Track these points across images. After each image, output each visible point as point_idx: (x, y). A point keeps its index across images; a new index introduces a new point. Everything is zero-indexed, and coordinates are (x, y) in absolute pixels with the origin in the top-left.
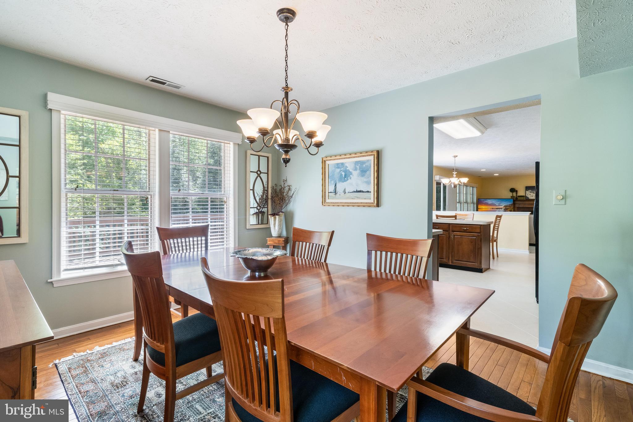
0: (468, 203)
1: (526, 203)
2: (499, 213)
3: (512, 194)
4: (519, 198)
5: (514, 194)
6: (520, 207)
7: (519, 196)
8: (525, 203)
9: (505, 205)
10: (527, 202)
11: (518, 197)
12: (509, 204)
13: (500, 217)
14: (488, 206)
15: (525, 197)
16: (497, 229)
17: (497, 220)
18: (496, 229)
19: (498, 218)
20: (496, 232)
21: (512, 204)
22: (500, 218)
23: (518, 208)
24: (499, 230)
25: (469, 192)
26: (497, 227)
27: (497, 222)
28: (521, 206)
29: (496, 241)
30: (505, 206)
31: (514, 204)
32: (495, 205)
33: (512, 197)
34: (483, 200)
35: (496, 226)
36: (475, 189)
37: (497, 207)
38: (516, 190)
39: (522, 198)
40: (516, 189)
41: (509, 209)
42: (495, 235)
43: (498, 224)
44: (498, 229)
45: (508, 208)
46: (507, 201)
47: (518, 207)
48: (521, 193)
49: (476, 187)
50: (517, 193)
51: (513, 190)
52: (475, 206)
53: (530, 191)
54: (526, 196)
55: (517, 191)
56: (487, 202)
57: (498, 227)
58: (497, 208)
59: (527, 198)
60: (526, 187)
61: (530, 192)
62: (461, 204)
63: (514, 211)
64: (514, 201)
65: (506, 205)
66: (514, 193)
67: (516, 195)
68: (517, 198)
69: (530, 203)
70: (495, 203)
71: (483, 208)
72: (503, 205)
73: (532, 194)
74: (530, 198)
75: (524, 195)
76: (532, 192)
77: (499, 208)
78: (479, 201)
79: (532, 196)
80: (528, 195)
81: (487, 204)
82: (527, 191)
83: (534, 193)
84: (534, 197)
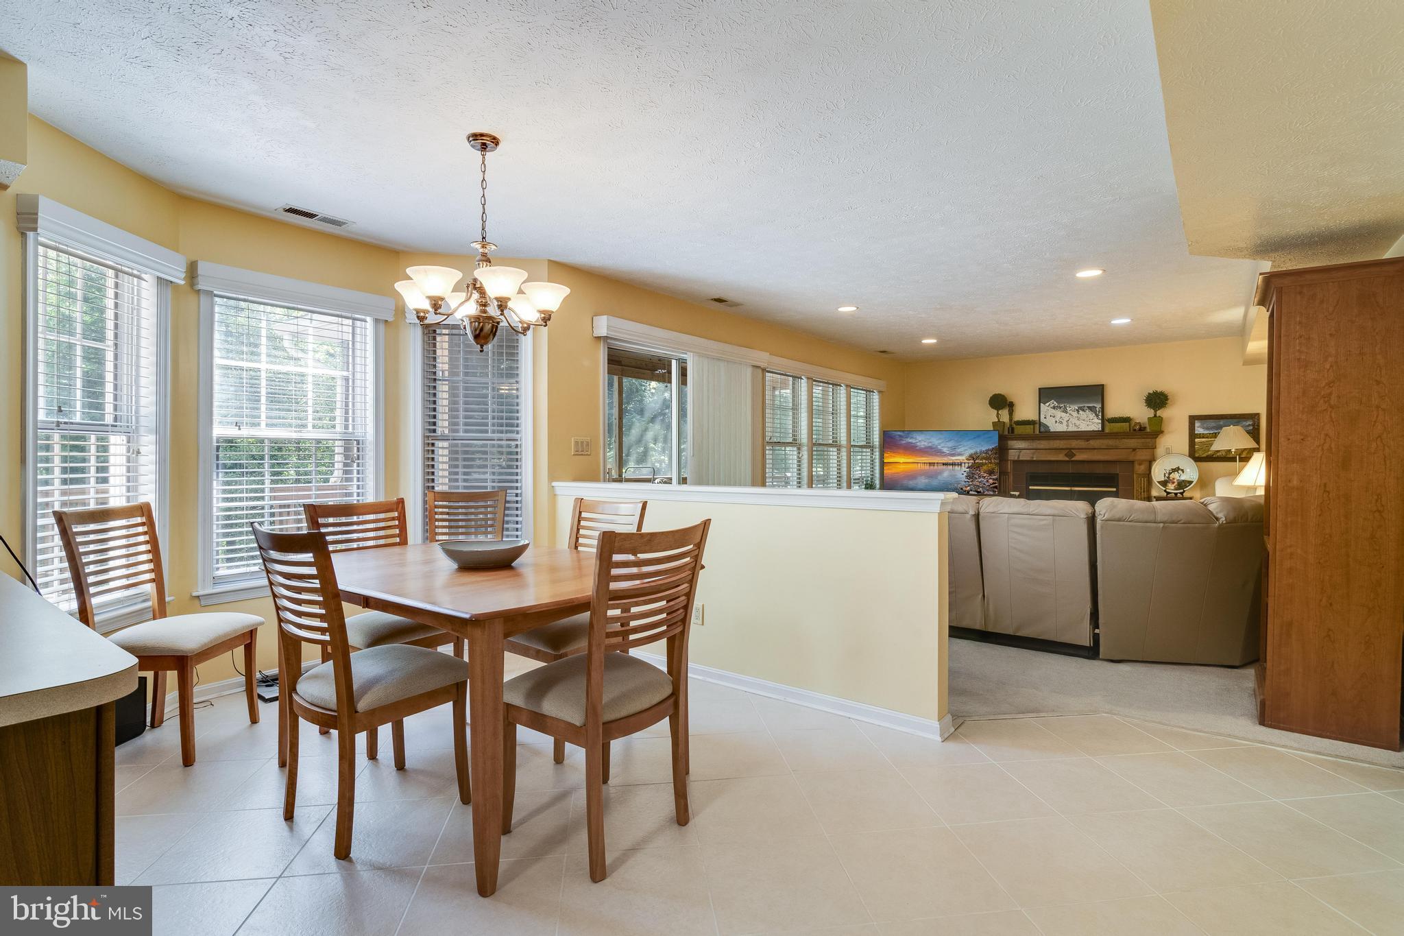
1: (1042, 446)
3: (998, 413)
4: (1019, 430)
5: (1005, 416)
7: (1018, 423)
8: (1038, 447)
9: (972, 451)
10: (1043, 444)
11: (1014, 425)
12: (986, 449)
14: (916, 456)
15: (1037, 426)
21: (994, 449)
23: (1014, 462)
25: (843, 411)
28: (1026, 456)
30: (971, 457)
31: (1001, 449)
32: (939, 453)
33: (997, 425)
34: (900, 436)
36: (876, 397)
37: (945, 460)
38: (1009, 400)
39: (1028, 430)
40: (1011, 398)
41: (985, 467)
45: (983, 464)
46: (978, 436)
47: (1016, 459)
48: (1026, 410)
49: (880, 392)
50: (1011, 413)
51: (999, 402)
52: (877, 458)
53: (1053, 403)
54: (1040, 423)
55: (1011, 406)
56: (913, 442)
58: (943, 464)
59: (1042, 429)
60: (1040, 389)
61: (1054, 408)
64: (1003, 439)
65: (976, 453)
66: (1002, 412)
67: (1011, 420)
68: (1012, 430)
69: (1051, 447)
70: (939, 444)
71: (901, 462)
72: (965, 451)
73: (1059, 414)
74: (1055, 427)
75: (1035, 418)
76: (1060, 408)
77: (953, 464)
78: (889, 442)
79: (1061, 423)
80: (1048, 417)
81: (911, 449)
82: (1042, 404)
83: (1067, 412)
84: (1065, 423)
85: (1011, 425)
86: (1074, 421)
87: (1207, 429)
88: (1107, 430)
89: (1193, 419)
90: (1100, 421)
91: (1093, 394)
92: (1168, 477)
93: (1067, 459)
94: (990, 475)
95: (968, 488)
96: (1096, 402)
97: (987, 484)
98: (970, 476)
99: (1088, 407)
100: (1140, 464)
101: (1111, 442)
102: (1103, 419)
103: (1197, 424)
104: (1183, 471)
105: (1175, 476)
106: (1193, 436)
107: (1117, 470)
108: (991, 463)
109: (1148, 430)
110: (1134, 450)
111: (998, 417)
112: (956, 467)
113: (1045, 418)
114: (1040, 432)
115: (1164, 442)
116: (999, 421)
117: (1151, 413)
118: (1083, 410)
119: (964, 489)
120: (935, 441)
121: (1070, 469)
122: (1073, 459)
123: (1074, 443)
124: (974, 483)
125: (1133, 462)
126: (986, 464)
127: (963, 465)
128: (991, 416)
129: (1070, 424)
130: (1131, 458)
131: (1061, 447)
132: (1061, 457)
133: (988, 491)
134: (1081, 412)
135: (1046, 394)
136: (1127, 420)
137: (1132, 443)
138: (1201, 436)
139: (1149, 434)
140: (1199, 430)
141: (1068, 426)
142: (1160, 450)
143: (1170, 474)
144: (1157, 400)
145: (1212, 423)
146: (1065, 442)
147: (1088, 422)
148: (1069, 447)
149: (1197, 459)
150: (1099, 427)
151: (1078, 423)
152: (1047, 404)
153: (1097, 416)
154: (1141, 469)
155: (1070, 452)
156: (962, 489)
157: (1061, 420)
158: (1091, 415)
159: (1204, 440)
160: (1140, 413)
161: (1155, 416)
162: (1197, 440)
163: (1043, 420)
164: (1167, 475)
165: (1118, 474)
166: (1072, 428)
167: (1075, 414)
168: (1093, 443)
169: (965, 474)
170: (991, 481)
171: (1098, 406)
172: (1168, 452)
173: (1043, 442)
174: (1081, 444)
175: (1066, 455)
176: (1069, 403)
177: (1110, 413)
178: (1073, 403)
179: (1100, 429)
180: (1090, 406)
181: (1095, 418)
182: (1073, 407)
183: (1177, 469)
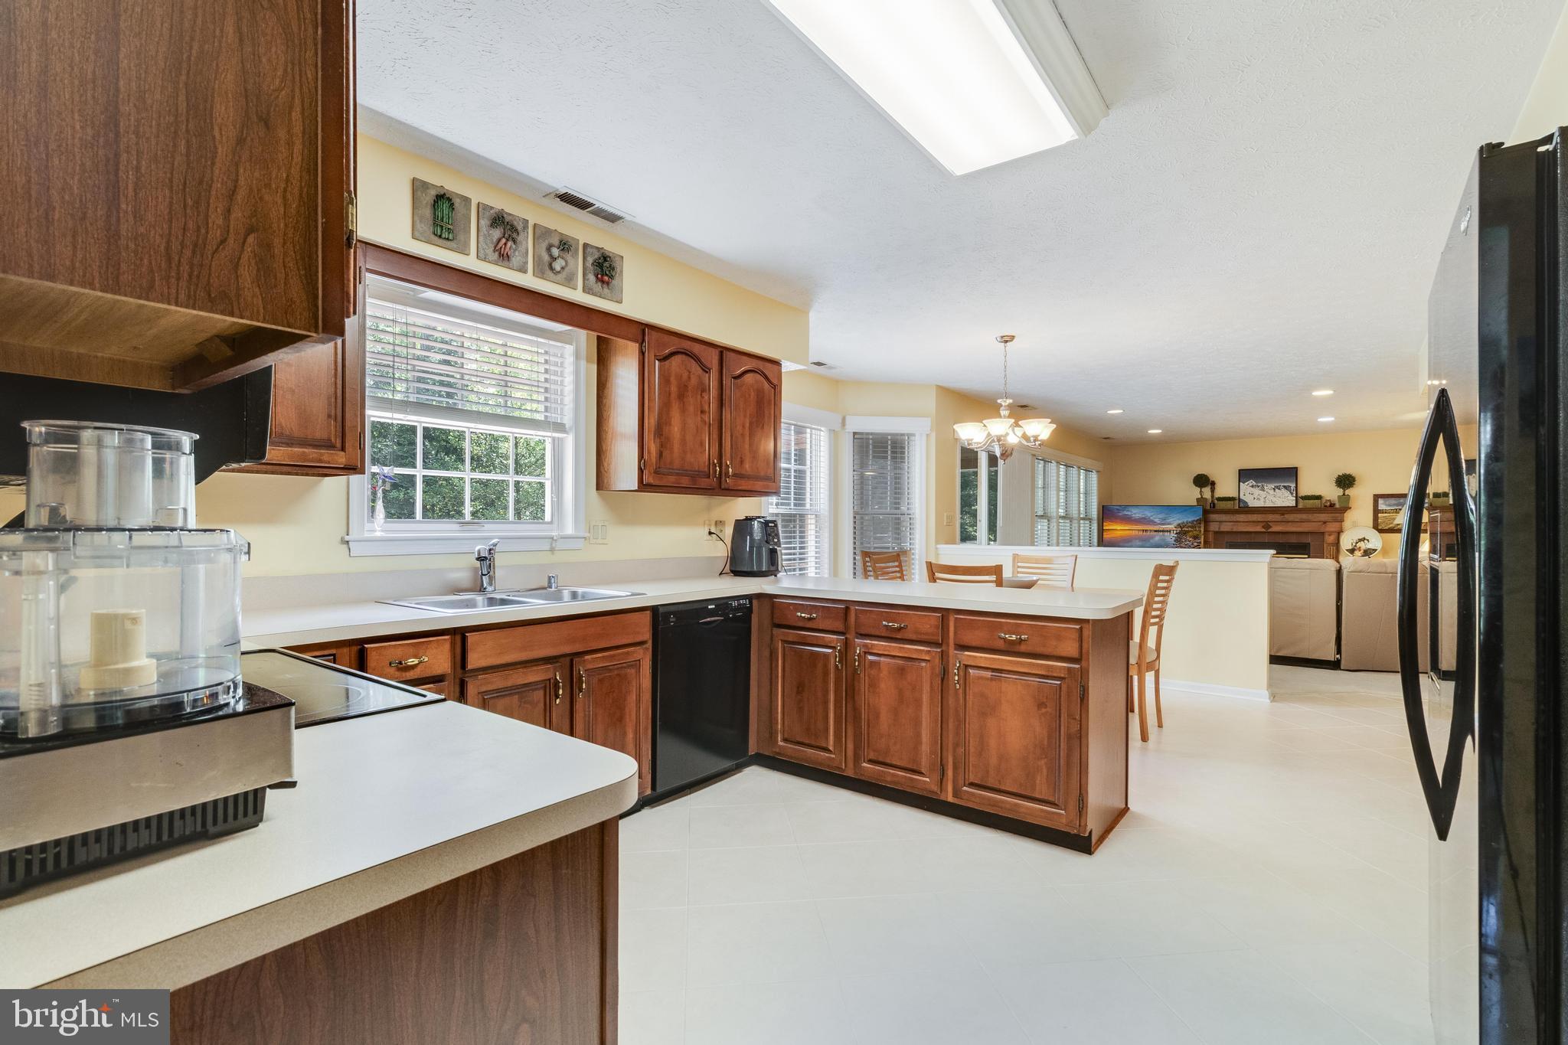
0: (1071, 520)
1: (1241, 520)
2: (1167, 556)
3: (1201, 491)
4: (1221, 505)
5: (1207, 493)
6: (1222, 530)
7: (1220, 499)
8: (1238, 519)
9: (1180, 522)
10: (1242, 517)
11: (1216, 501)
12: (1190, 520)
13: (1170, 570)
14: (1132, 525)
15: (1237, 501)
16: (1157, 620)
17: (1160, 585)
18: (1153, 621)
19: (1161, 578)
20: (1153, 631)
21: (1200, 520)
22: (1167, 578)
23: (1216, 533)
24: (1165, 622)
25: (1075, 489)
26: (1158, 613)
27: (1158, 592)
28: (1226, 528)
29: (1153, 666)
30: (1179, 526)
31: (1206, 520)
32: (1153, 523)
33: (1201, 500)
34: (1117, 509)
35: (1155, 606)
36: (1094, 477)
37: (1156, 528)
38: (1211, 479)
39: (1229, 505)
40: (1212, 477)
42: (1151, 643)
43: (1161, 599)
44: (1161, 617)
45: (1189, 531)
46: (1185, 510)
47: (1217, 530)
48: (1227, 487)
49: (1097, 472)
50: (1213, 491)
51: (1202, 481)
52: (1095, 526)
53: (1252, 482)
54: (1240, 500)
55: (1213, 484)
56: (1129, 513)
57: (1162, 610)
58: (1155, 531)
59: (1242, 505)
60: (1240, 470)
61: (1252, 486)
62: (1048, 521)
63: (1207, 545)
64: (1206, 512)
65: (1184, 523)
66: (1205, 490)
67: (1212, 496)
68: (1213, 505)
69: (1250, 519)
70: (1150, 516)
71: (1116, 529)
72: (1173, 523)
73: (1257, 491)
74: (1253, 503)
75: (1235, 495)
76: (1258, 486)
77: (1163, 531)
78: (1107, 513)
79: (1258, 499)
80: (1247, 494)
81: (1128, 520)
82: (1241, 483)
83: (1264, 491)
84: (1262, 500)
85: (1212, 501)
86: (1271, 498)
87: (1390, 505)
88: (1300, 506)
89: (1377, 497)
90: (1294, 498)
91: (1288, 474)
92: (1355, 546)
93: (1263, 530)
94: (1195, 539)
96: (1291, 482)
98: (1178, 540)
99: (1284, 487)
100: (1330, 535)
101: (1304, 516)
102: (1296, 497)
103: (1381, 501)
104: (1368, 540)
105: (1362, 545)
106: (1376, 511)
107: (1309, 540)
108: (1196, 531)
109: (1337, 506)
110: (1325, 523)
111: (1201, 494)
112: (1166, 534)
113: (1244, 495)
114: (1239, 507)
115: (1350, 517)
116: (1202, 497)
117: (1340, 492)
118: (1279, 489)
120: (1148, 513)
121: (1267, 539)
122: (1270, 530)
123: (1270, 517)
125: (1323, 533)
126: (1191, 531)
127: (1172, 531)
128: (1196, 492)
129: (1267, 501)
130: (1322, 530)
131: (1259, 520)
132: (1259, 529)
134: (1277, 490)
135: (1245, 475)
136: (1319, 498)
137: (1323, 517)
138: (1383, 512)
139: (1337, 511)
140: (1382, 505)
141: (1265, 502)
142: (1347, 524)
143: (1357, 543)
144: (1345, 481)
145: (1393, 501)
146: (1263, 516)
147: (1285, 499)
148: (1265, 519)
149: (1381, 531)
150: (1293, 504)
151: (1274, 499)
152: (1246, 483)
153: (1292, 494)
154: (1331, 539)
155: (1267, 525)
157: (1258, 497)
158: (1286, 493)
159: (1386, 514)
160: (1332, 493)
161: (1344, 494)
162: (1380, 515)
163: (1242, 497)
164: (1354, 544)
165: (1309, 543)
166: (1269, 504)
167: (1272, 492)
168: (1288, 517)
169: (1174, 538)
170: (1195, 544)
171: (1293, 485)
172: (1355, 525)
173: (1242, 516)
174: (1277, 517)
175: (1263, 527)
176: (1265, 482)
177: (1303, 492)
178: (1270, 483)
179: (1294, 505)
180: (1285, 485)
181: (1290, 495)
182: (1269, 487)
183: (1363, 539)
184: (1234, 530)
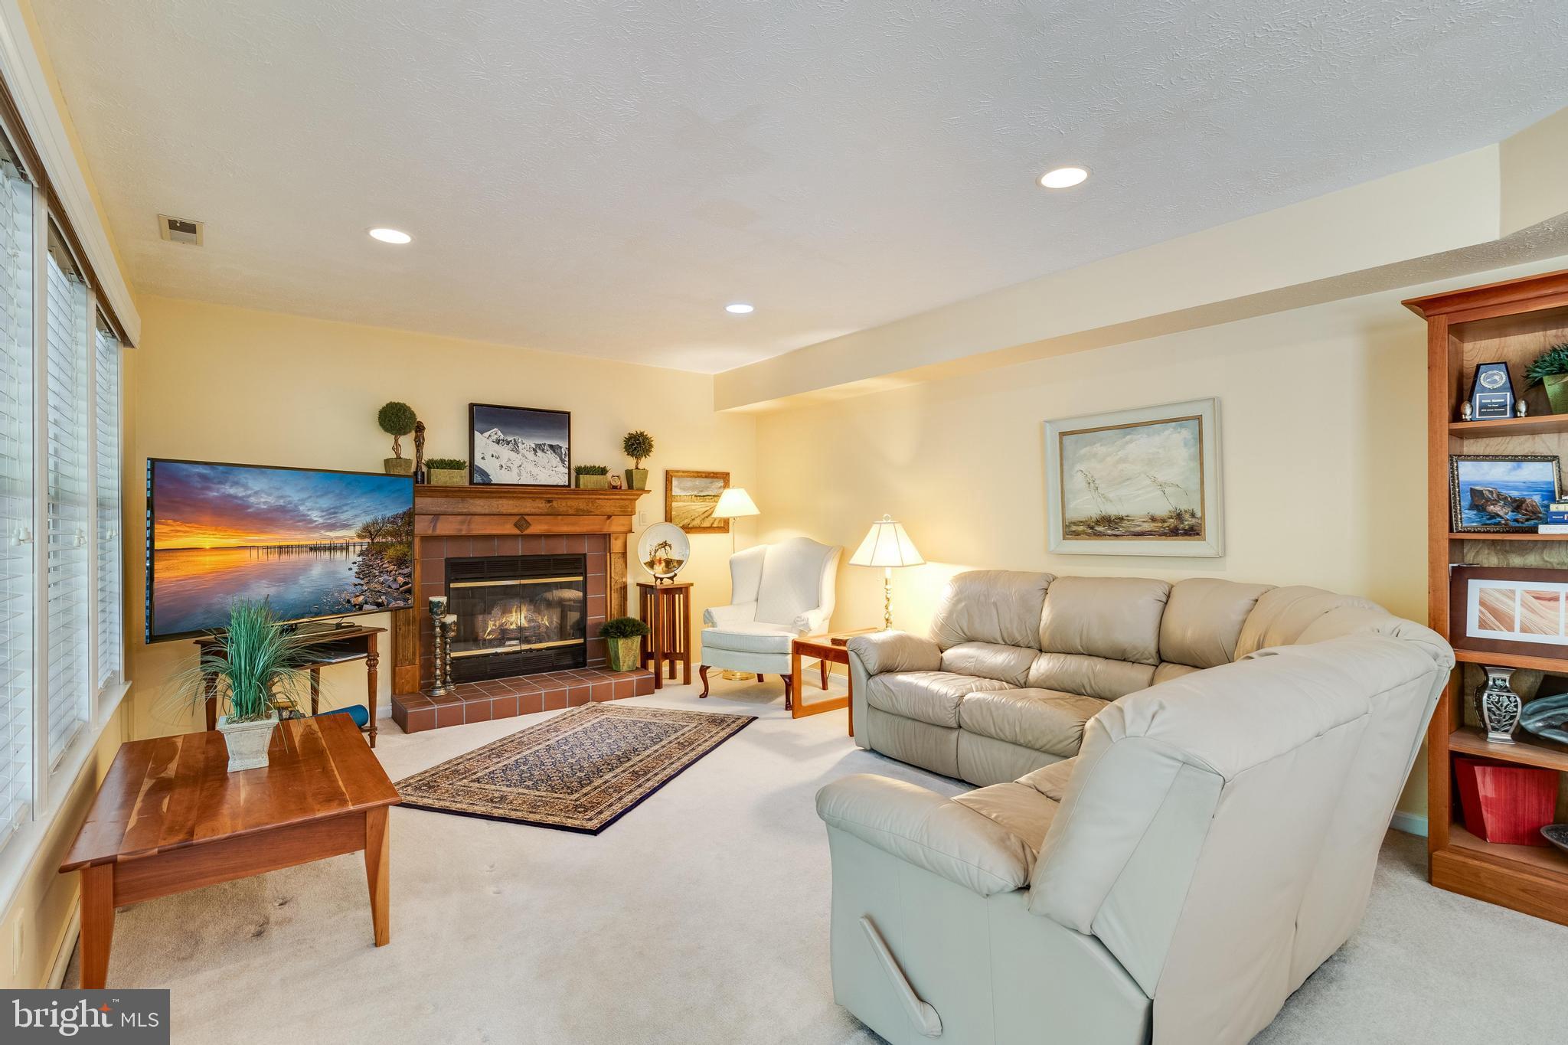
1: (479, 510)
3: (395, 443)
4: (440, 477)
5: (407, 447)
7: (431, 464)
8: (471, 510)
9: (368, 519)
10: (479, 505)
11: (424, 469)
12: (389, 514)
15: (467, 471)
23: (425, 539)
28: (446, 527)
30: (368, 531)
33: (396, 465)
39: (450, 478)
40: (418, 414)
41: (391, 552)
45: (386, 546)
47: (430, 532)
48: (446, 440)
50: (419, 444)
51: (395, 419)
53: (496, 433)
54: (473, 467)
55: (420, 428)
58: (314, 549)
59: (478, 479)
60: (472, 406)
61: (498, 442)
65: (376, 523)
66: (403, 440)
67: (419, 457)
68: (420, 476)
69: (495, 510)
71: (206, 548)
73: (505, 452)
74: (498, 475)
75: (462, 456)
76: (508, 443)
77: (331, 548)
79: (509, 469)
80: (488, 457)
82: (477, 434)
83: (518, 452)
84: (515, 470)
85: (418, 468)
86: (529, 467)
87: (684, 489)
88: (574, 485)
89: (670, 475)
90: (567, 471)
91: (556, 421)
92: (655, 556)
93: (517, 532)
94: (399, 568)
95: (361, 598)
96: (562, 438)
97: (394, 586)
98: (365, 572)
99: (551, 446)
100: (616, 539)
101: (580, 505)
102: (569, 468)
103: (675, 482)
104: (670, 546)
105: (662, 553)
106: (670, 498)
107: (585, 547)
108: (401, 543)
109: (626, 487)
111: (395, 451)
113: (483, 458)
114: (471, 482)
116: (399, 457)
117: (630, 463)
118: (543, 451)
119: (353, 600)
121: (519, 549)
122: (528, 532)
123: (528, 506)
124: (373, 585)
126: (392, 544)
127: (351, 548)
128: (384, 445)
129: (524, 473)
130: (605, 530)
131: (510, 511)
132: (509, 529)
133: (396, 599)
134: (540, 453)
135: (483, 416)
136: (603, 471)
137: (605, 506)
139: (625, 495)
141: (519, 475)
142: (638, 519)
143: (656, 551)
144: (637, 445)
145: (692, 482)
146: (517, 502)
147: (549, 472)
148: (522, 511)
150: (564, 481)
151: (535, 471)
152: (487, 434)
153: (563, 461)
154: (616, 545)
155: (522, 520)
156: (349, 601)
157: (509, 464)
158: (554, 460)
160: (618, 463)
161: (634, 468)
163: (476, 462)
164: (653, 554)
165: (586, 555)
166: (526, 480)
167: (531, 455)
168: (560, 505)
169: (355, 569)
170: (401, 580)
171: (564, 445)
173: (479, 502)
174: (541, 505)
175: (516, 525)
176: (521, 435)
177: (580, 459)
178: (529, 436)
179: (567, 484)
180: (554, 443)
181: (560, 464)
182: (527, 443)
183: (664, 545)
184: (464, 533)
